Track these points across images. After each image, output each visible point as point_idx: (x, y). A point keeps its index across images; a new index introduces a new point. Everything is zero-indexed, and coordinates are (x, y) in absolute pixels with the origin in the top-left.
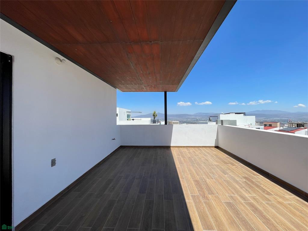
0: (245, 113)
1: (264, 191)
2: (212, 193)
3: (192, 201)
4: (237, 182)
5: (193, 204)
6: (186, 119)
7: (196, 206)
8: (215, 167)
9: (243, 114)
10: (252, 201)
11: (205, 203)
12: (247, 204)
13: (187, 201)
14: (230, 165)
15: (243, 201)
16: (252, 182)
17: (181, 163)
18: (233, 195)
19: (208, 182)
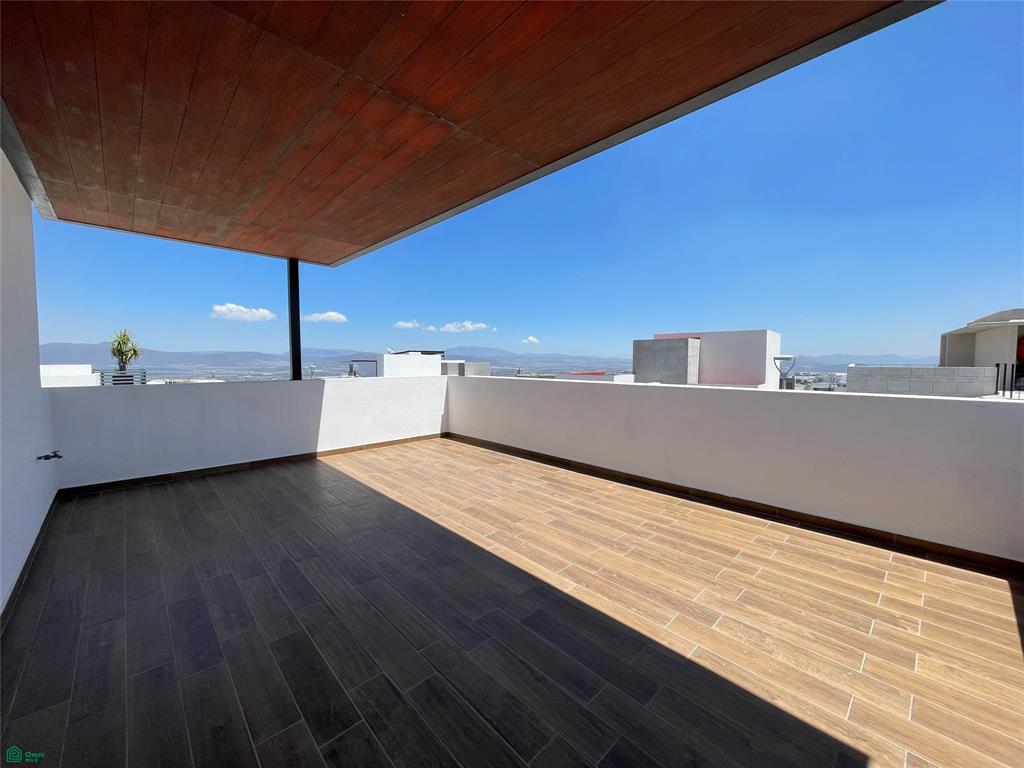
0: (443, 352)
1: (581, 489)
2: (518, 519)
3: (497, 545)
4: (539, 489)
5: (506, 548)
6: (253, 373)
7: (510, 548)
8: (478, 474)
9: (439, 356)
10: (579, 507)
11: (523, 537)
12: (576, 512)
13: (488, 549)
14: (501, 464)
15: (570, 512)
16: (558, 481)
17: (394, 487)
18: (549, 509)
19: (492, 504)
